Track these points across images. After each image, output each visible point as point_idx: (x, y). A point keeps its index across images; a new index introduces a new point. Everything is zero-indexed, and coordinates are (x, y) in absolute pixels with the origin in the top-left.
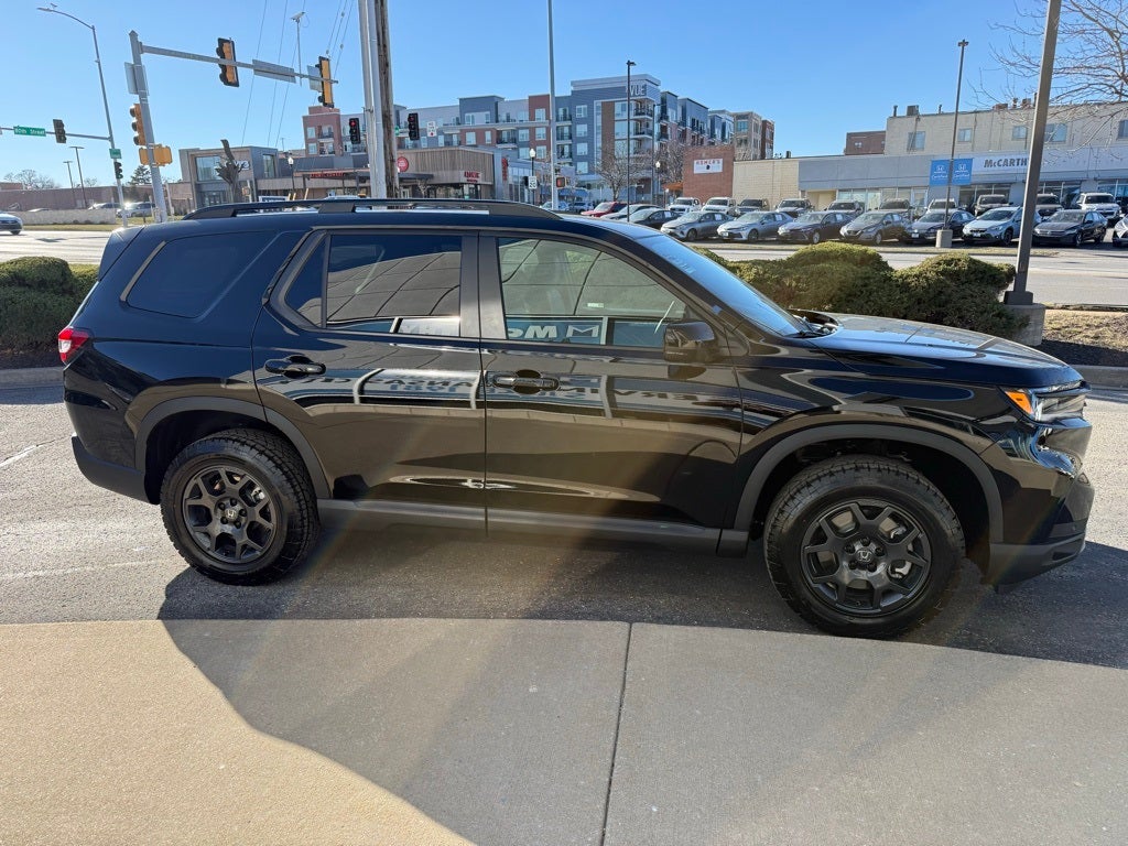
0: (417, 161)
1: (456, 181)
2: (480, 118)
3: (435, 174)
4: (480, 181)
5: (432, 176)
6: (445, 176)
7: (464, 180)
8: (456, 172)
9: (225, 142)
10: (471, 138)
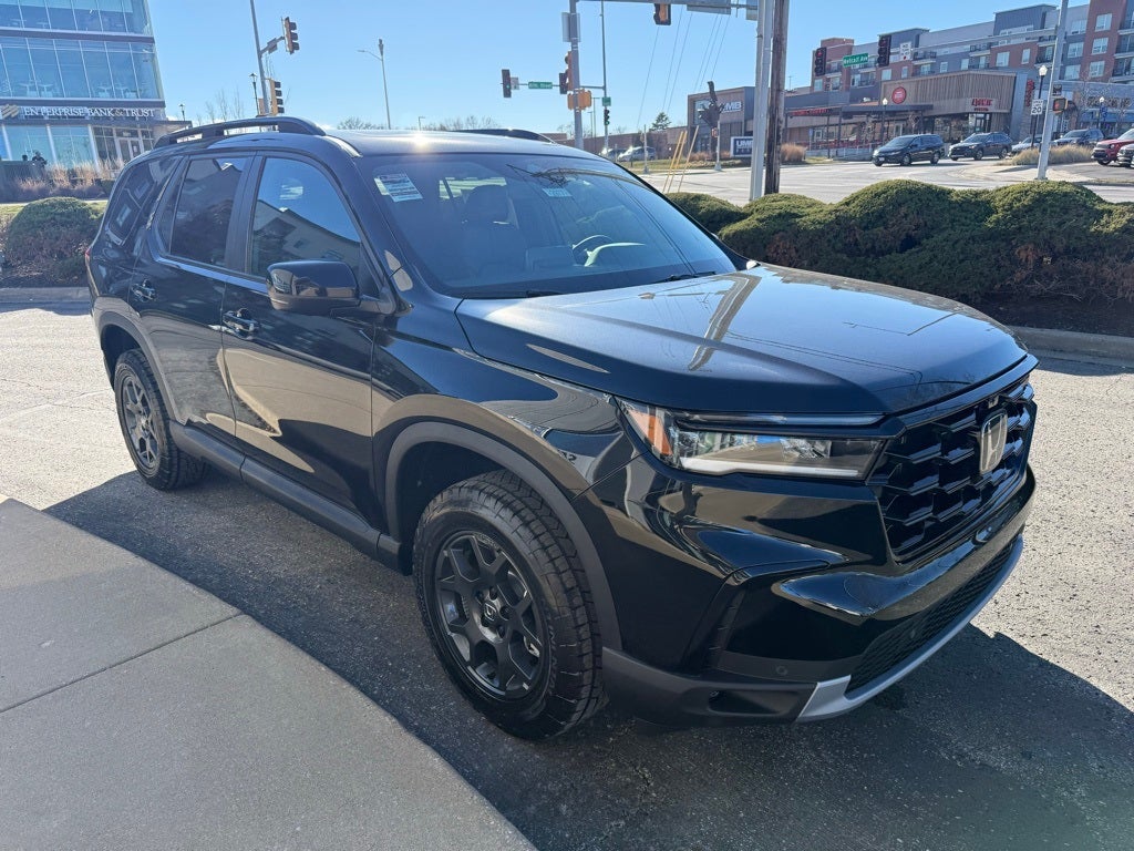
0: (916, 91)
1: (961, 111)
2: (1019, 34)
3: (935, 104)
4: (992, 109)
5: (931, 107)
6: (949, 106)
7: (970, 108)
8: (963, 100)
9: (711, 85)
10: (1003, 59)
